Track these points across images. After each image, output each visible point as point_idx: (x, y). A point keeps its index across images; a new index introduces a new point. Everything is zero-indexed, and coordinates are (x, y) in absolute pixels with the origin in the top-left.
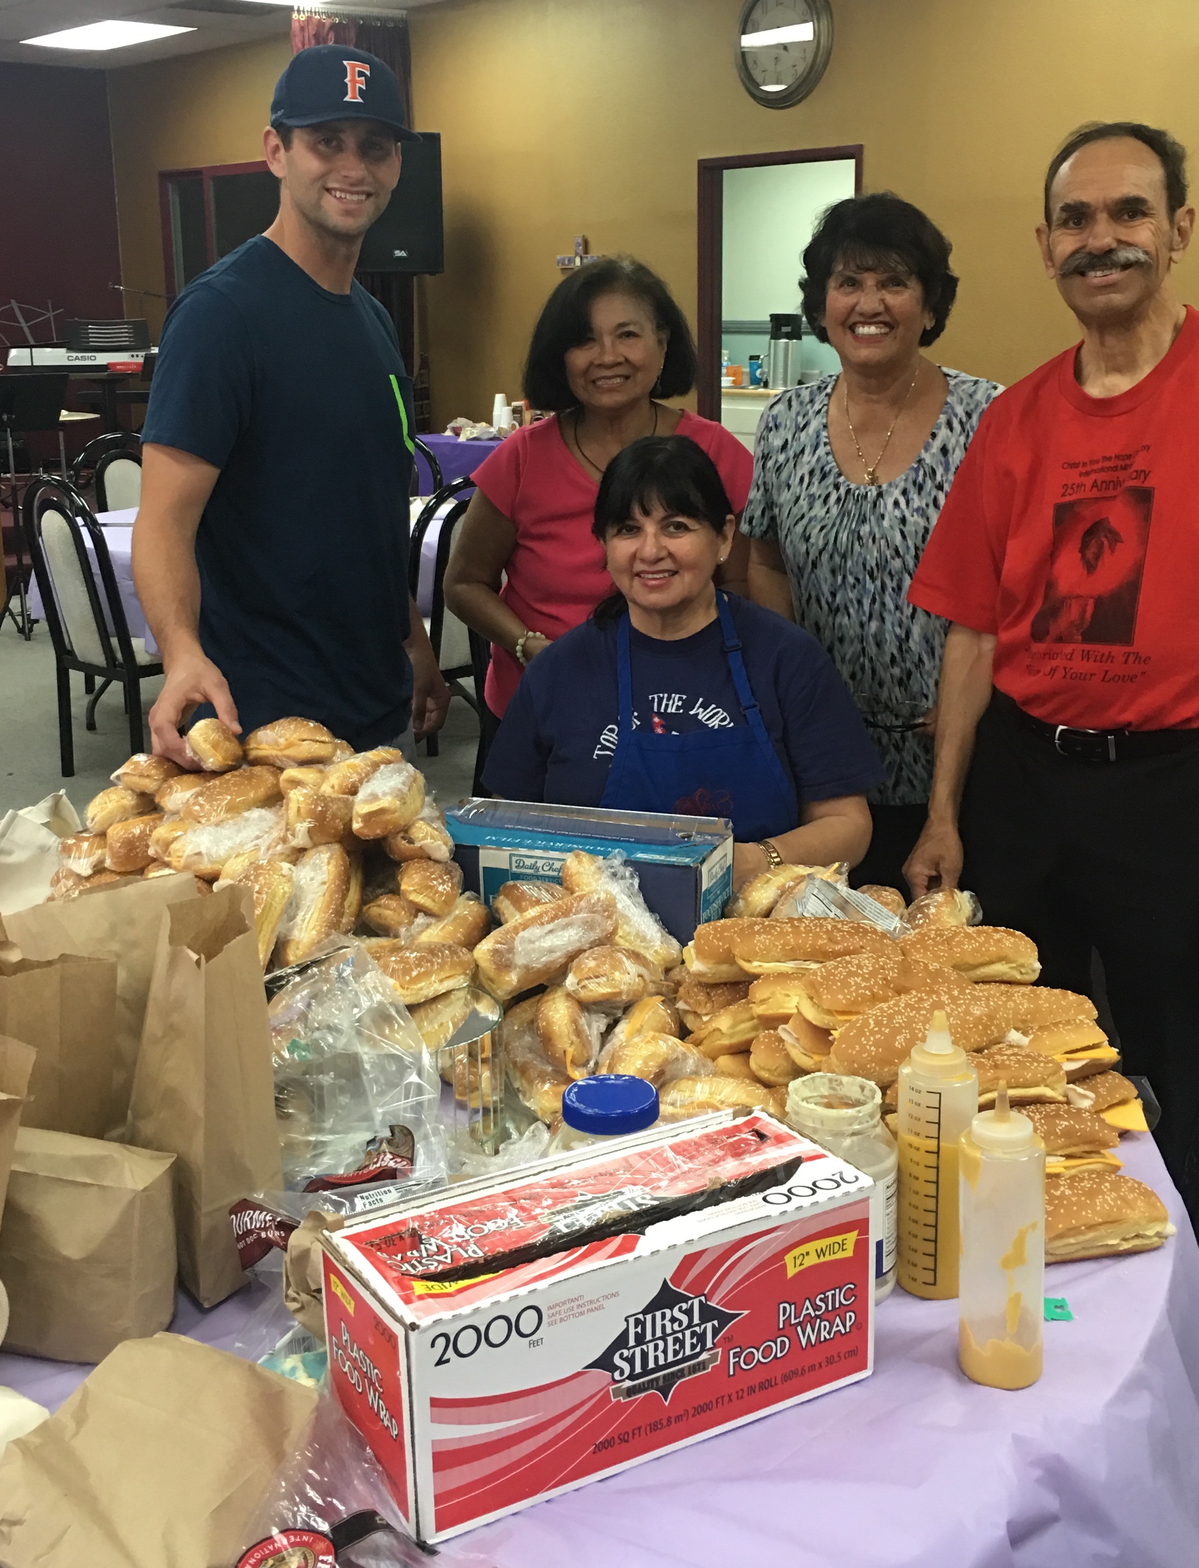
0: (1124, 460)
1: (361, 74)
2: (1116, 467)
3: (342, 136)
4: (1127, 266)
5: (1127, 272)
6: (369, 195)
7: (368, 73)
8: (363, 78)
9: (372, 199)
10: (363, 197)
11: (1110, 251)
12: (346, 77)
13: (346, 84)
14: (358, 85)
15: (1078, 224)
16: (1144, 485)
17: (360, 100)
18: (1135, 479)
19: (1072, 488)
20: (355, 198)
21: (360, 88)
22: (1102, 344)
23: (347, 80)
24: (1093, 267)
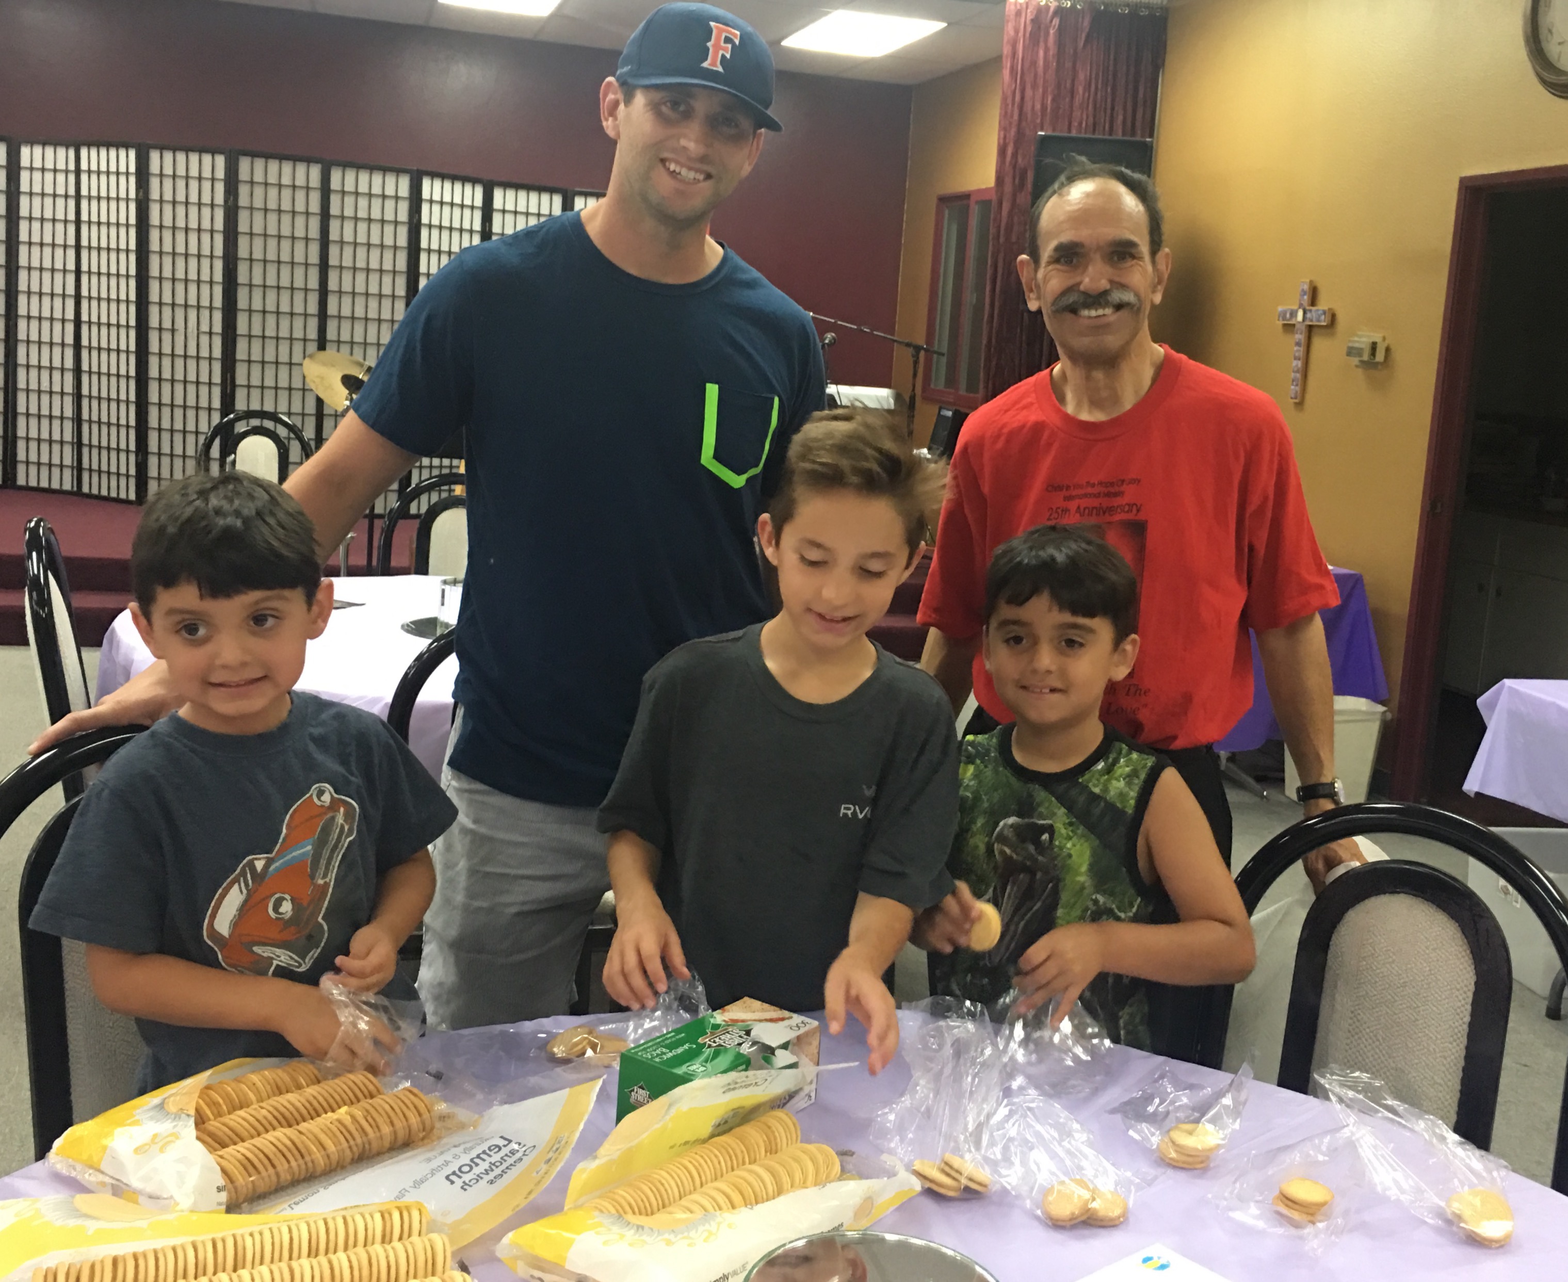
0: (1107, 487)
1: (728, 40)
2: (1099, 494)
3: (692, 102)
4: (1119, 307)
5: (1119, 313)
6: (709, 176)
7: (737, 42)
8: (730, 46)
9: (709, 183)
10: (701, 177)
11: (1105, 293)
12: (710, 40)
13: (708, 49)
14: (721, 52)
15: (1069, 262)
16: (1136, 518)
17: (720, 69)
18: (1128, 512)
19: (1057, 512)
20: (692, 175)
21: (723, 56)
22: (1088, 378)
23: (709, 44)
24: (1088, 306)
